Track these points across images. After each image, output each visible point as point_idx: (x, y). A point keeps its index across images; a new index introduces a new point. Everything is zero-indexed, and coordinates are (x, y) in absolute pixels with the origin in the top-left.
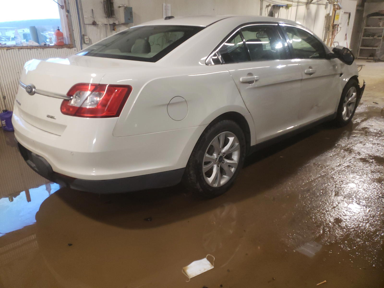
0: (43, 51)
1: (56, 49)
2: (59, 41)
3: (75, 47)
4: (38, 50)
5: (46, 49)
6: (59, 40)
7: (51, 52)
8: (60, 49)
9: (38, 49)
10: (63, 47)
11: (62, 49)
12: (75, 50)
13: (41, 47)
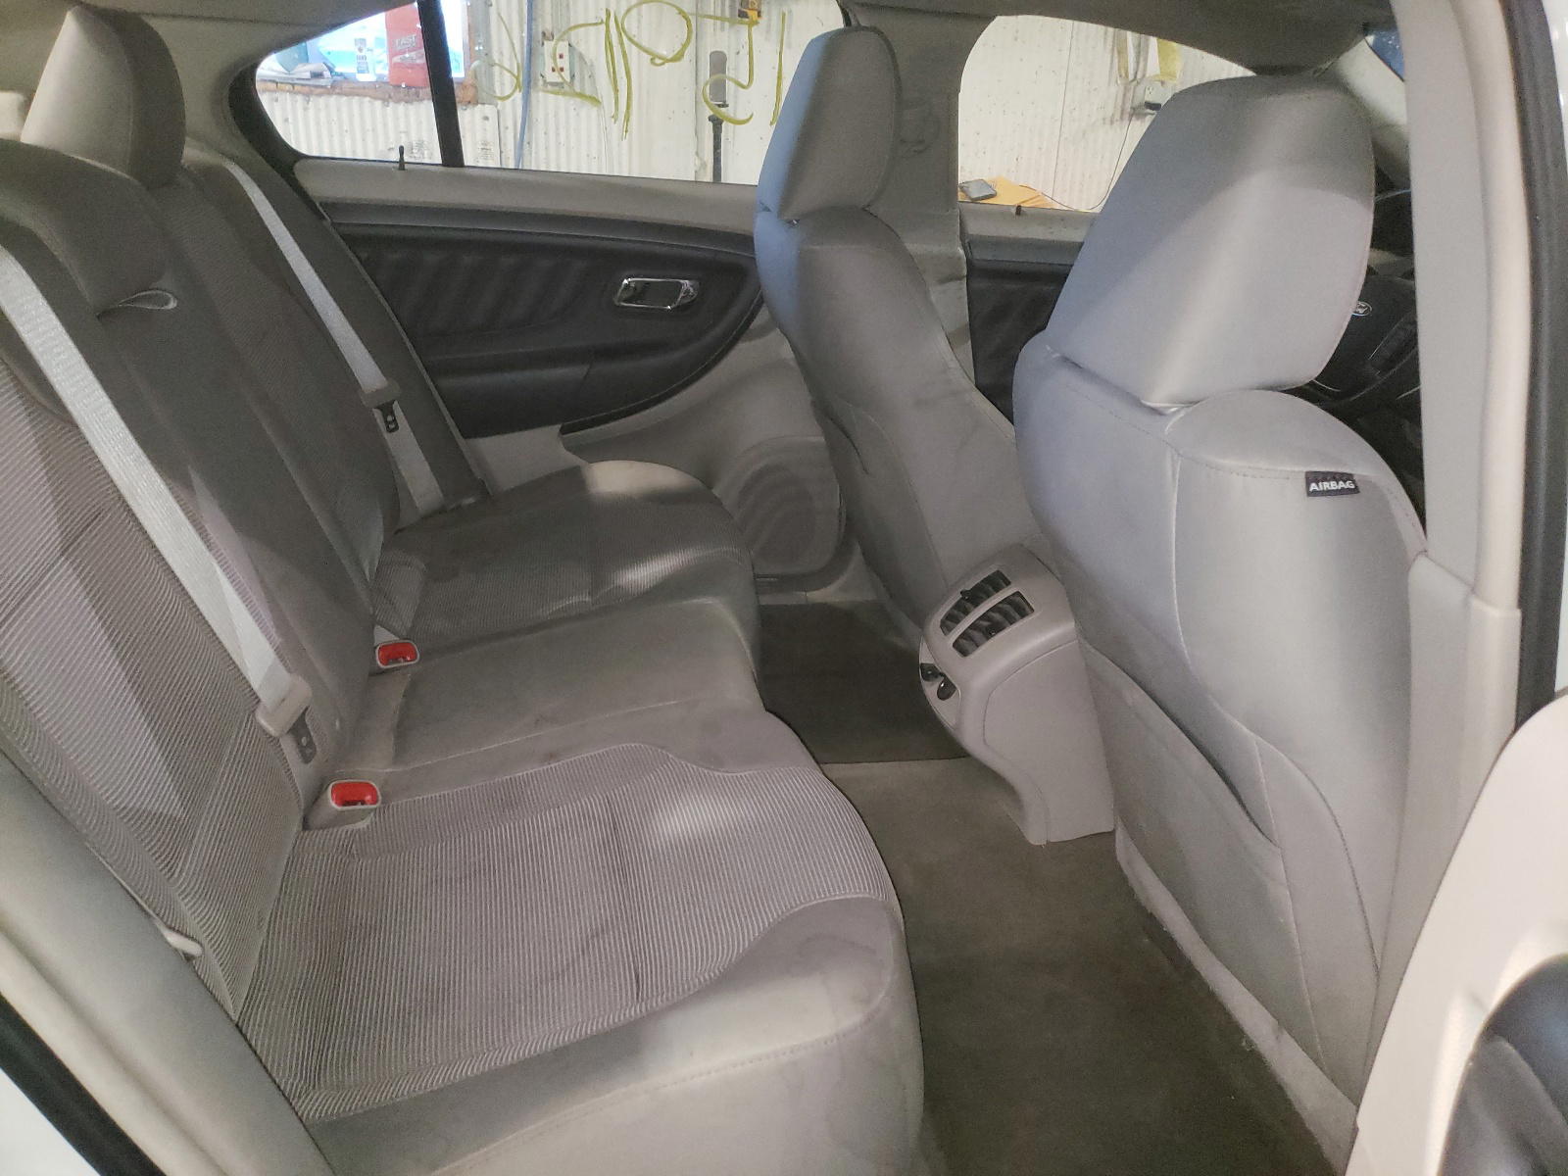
0: (305, 109)
1: (378, 104)
2: (397, 59)
3: (492, 99)
4: (277, 100)
5: (322, 100)
6: (396, 55)
7: (345, 116)
8: (401, 107)
9: (277, 95)
10: (417, 94)
11: (410, 107)
12: (486, 118)
13: (293, 85)
